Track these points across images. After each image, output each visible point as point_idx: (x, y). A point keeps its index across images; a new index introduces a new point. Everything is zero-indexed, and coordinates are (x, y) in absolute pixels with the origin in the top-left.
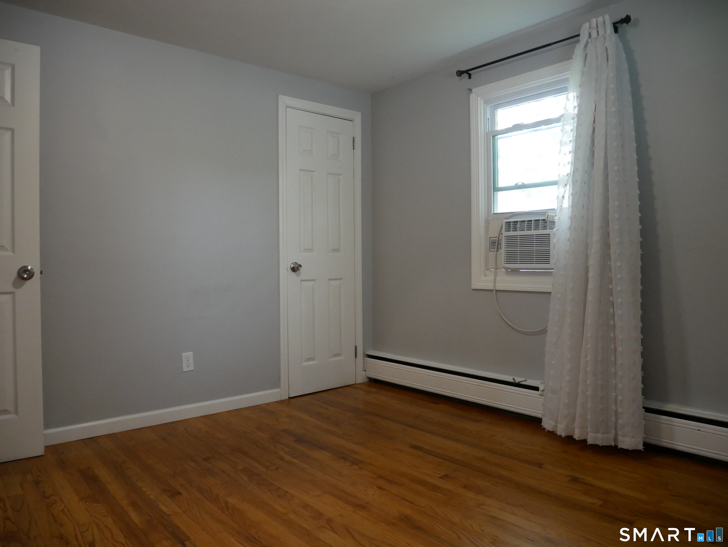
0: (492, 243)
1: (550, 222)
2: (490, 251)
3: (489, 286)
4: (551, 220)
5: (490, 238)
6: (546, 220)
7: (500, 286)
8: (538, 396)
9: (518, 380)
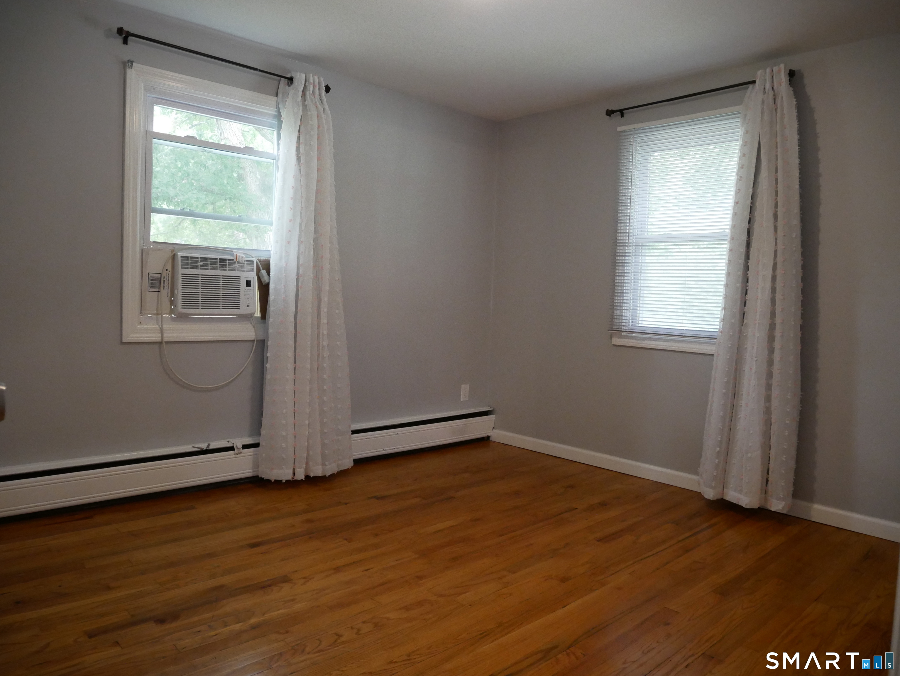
0: (152, 280)
1: (238, 263)
2: (148, 291)
3: (156, 337)
4: (240, 261)
5: (149, 273)
6: (234, 260)
7: (169, 337)
8: (234, 456)
9: (204, 446)
